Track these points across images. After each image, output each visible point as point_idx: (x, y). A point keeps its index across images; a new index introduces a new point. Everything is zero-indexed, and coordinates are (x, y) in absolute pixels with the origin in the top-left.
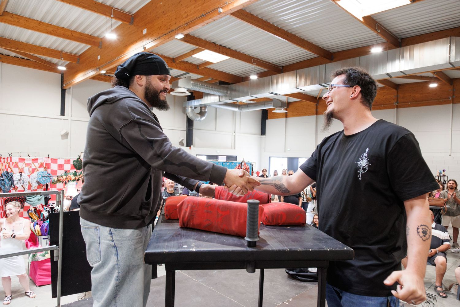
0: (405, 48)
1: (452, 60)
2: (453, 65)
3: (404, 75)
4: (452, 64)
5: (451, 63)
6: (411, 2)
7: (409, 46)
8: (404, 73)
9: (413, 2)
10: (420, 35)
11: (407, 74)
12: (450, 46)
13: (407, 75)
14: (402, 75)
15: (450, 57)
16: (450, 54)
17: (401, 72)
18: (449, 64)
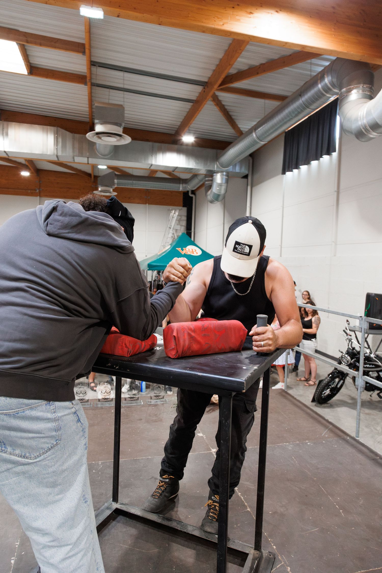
0: (10, 123)
1: (60, 154)
2: (58, 159)
3: (7, 156)
4: (59, 157)
5: (57, 156)
6: (28, 73)
7: (14, 123)
8: (7, 154)
9: (29, 74)
10: (23, 113)
11: (10, 155)
12: (57, 136)
13: (10, 158)
14: (4, 155)
15: (57, 149)
16: (57, 146)
17: (5, 152)
18: (55, 157)
